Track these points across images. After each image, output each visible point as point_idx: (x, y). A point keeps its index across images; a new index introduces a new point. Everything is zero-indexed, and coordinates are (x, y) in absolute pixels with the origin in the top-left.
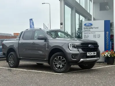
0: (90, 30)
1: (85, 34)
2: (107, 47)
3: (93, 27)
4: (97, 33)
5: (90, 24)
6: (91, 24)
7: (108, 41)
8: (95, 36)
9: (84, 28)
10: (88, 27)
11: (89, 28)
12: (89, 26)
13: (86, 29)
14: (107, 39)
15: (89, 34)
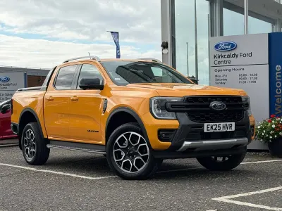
0: (229, 62)
1: (219, 74)
2: (276, 109)
3: (237, 52)
4: (248, 71)
5: (229, 44)
6: (233, 45)
7: (279, 91)
8: (243, 78)
9: (215, 57)
10: (223, 54)
11: (229, 56)
12: (226, 50)
13: (219, 60)
14: (278, 84)
15: (227, 73)
